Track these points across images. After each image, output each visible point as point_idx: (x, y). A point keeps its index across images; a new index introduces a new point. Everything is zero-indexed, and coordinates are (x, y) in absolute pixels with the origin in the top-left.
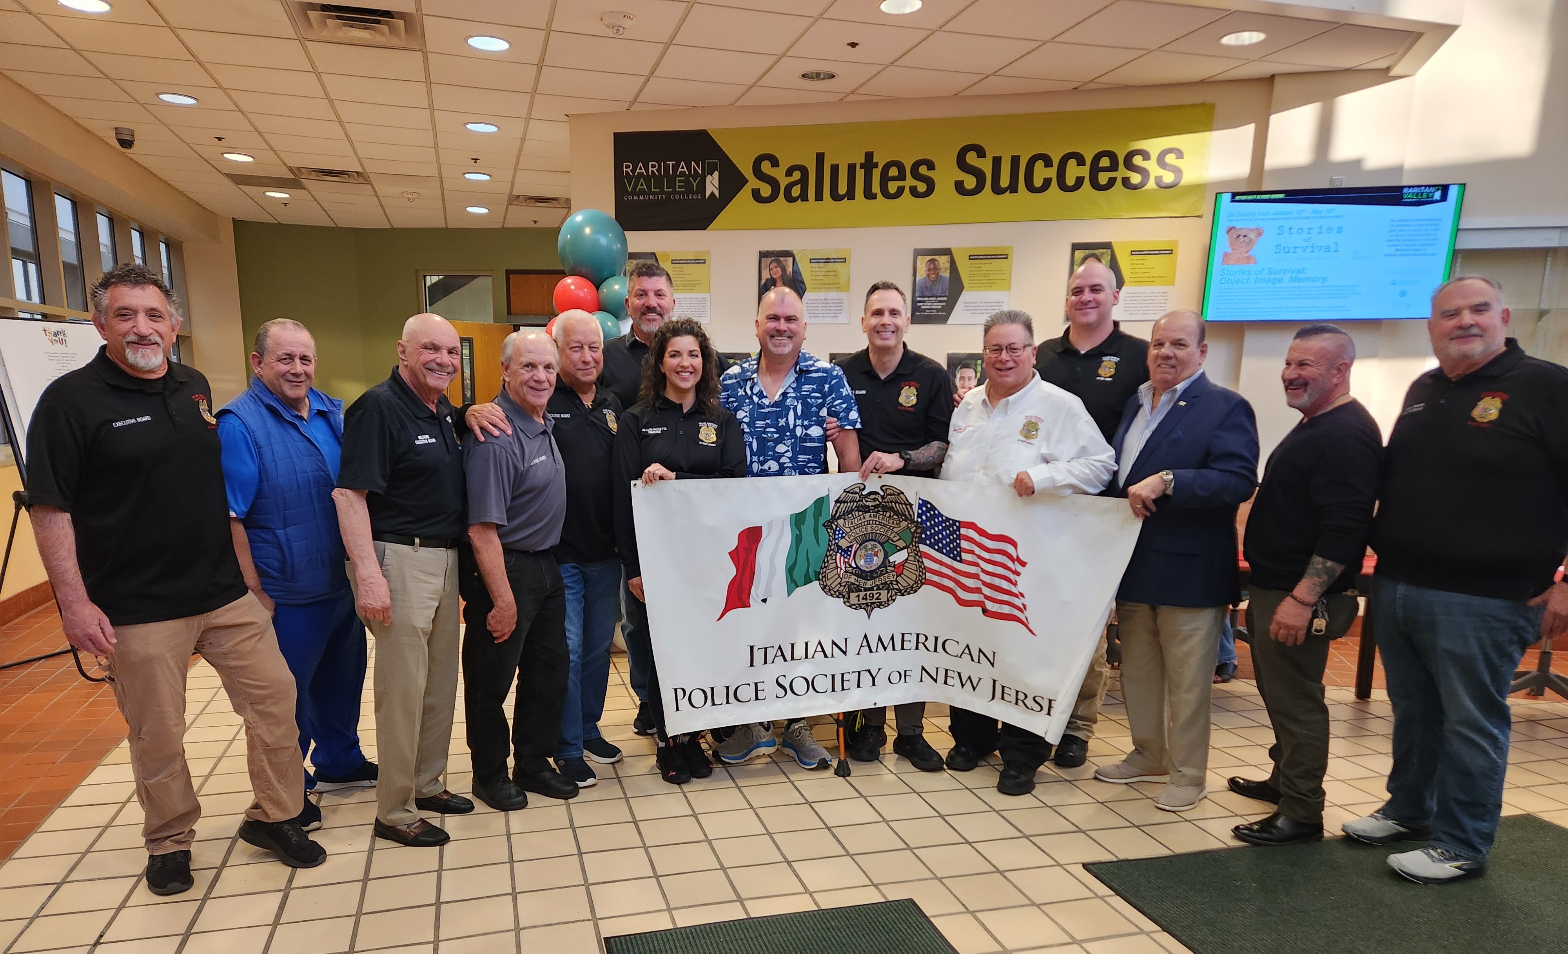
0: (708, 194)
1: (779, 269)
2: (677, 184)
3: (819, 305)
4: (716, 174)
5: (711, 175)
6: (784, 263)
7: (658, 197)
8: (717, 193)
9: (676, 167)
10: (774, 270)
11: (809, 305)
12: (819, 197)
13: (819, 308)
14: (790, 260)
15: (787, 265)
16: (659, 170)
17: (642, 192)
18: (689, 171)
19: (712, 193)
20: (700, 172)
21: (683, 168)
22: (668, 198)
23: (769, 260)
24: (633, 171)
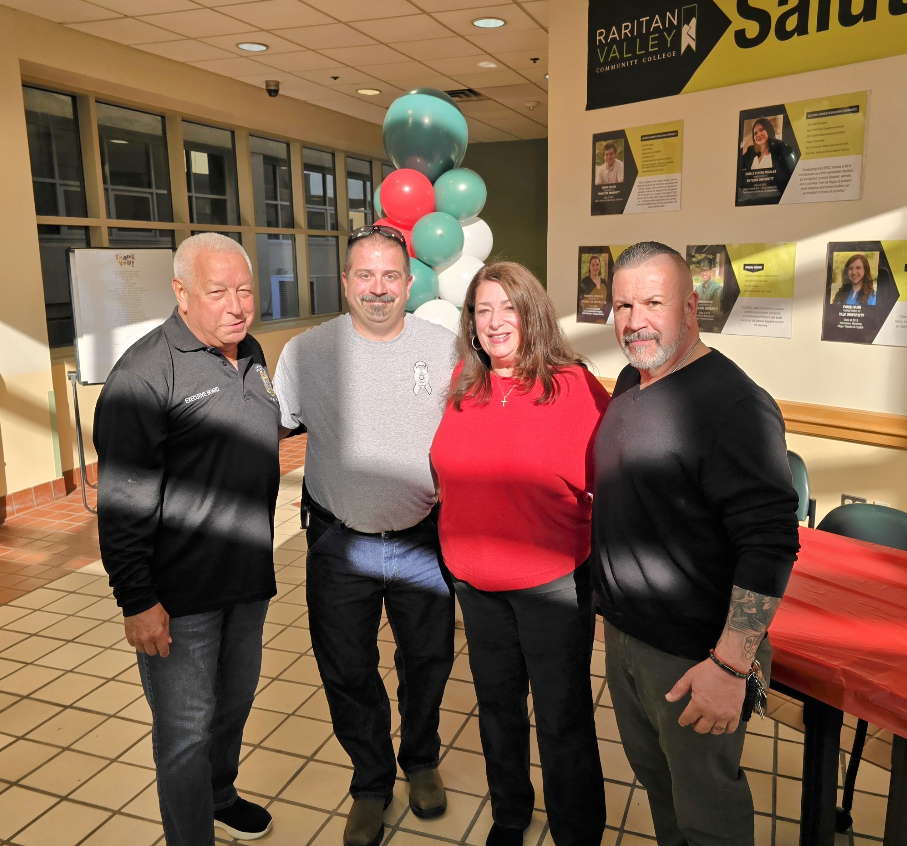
0: (683, 48)
1: (765, 132)
2: (651, 43)
3: (818, 176)
4: (694, 21)
5: (688, 24)
6: (772, 123)
7: (630, 63)
8: (694, 47)
9: (649, 23)
10: (759, 134)
11: (803, 177)
12: (823, 25)
13: (817, 181)
14: (780, 118)
15: (776, 126)
16: (632, 31)
17: (615, 61)
18: (663, 23)
19: (689, 47)
20: (675, 23)
21: (657, 23)
22: (640, 62)
23: (753, 121)
24: (606, 38)
